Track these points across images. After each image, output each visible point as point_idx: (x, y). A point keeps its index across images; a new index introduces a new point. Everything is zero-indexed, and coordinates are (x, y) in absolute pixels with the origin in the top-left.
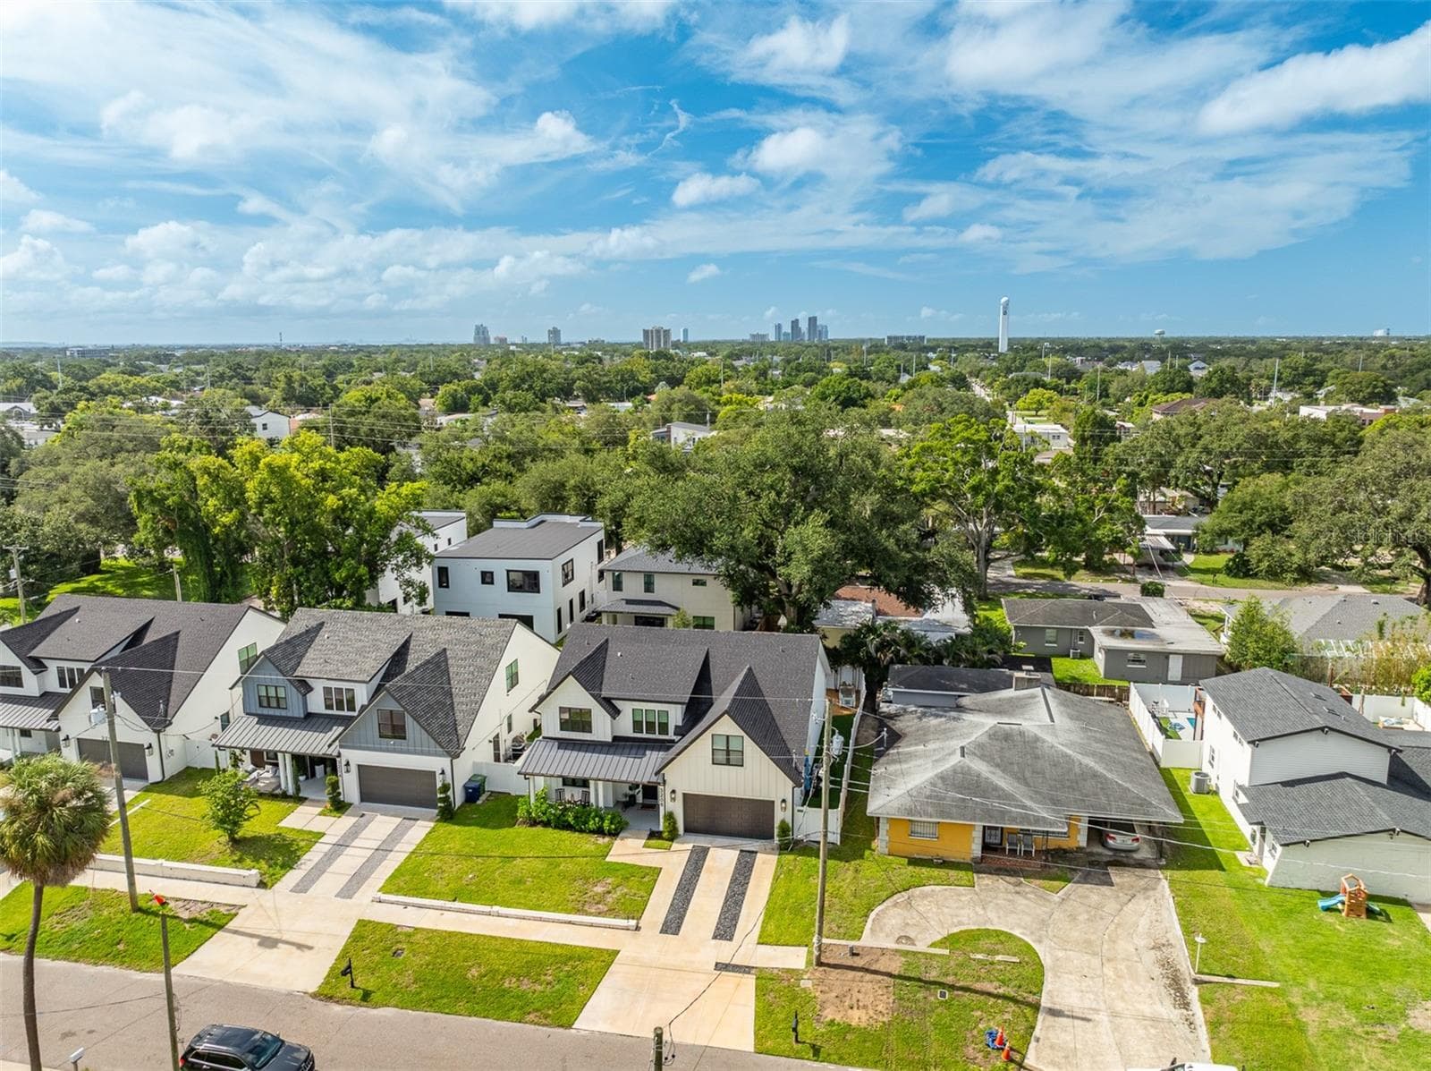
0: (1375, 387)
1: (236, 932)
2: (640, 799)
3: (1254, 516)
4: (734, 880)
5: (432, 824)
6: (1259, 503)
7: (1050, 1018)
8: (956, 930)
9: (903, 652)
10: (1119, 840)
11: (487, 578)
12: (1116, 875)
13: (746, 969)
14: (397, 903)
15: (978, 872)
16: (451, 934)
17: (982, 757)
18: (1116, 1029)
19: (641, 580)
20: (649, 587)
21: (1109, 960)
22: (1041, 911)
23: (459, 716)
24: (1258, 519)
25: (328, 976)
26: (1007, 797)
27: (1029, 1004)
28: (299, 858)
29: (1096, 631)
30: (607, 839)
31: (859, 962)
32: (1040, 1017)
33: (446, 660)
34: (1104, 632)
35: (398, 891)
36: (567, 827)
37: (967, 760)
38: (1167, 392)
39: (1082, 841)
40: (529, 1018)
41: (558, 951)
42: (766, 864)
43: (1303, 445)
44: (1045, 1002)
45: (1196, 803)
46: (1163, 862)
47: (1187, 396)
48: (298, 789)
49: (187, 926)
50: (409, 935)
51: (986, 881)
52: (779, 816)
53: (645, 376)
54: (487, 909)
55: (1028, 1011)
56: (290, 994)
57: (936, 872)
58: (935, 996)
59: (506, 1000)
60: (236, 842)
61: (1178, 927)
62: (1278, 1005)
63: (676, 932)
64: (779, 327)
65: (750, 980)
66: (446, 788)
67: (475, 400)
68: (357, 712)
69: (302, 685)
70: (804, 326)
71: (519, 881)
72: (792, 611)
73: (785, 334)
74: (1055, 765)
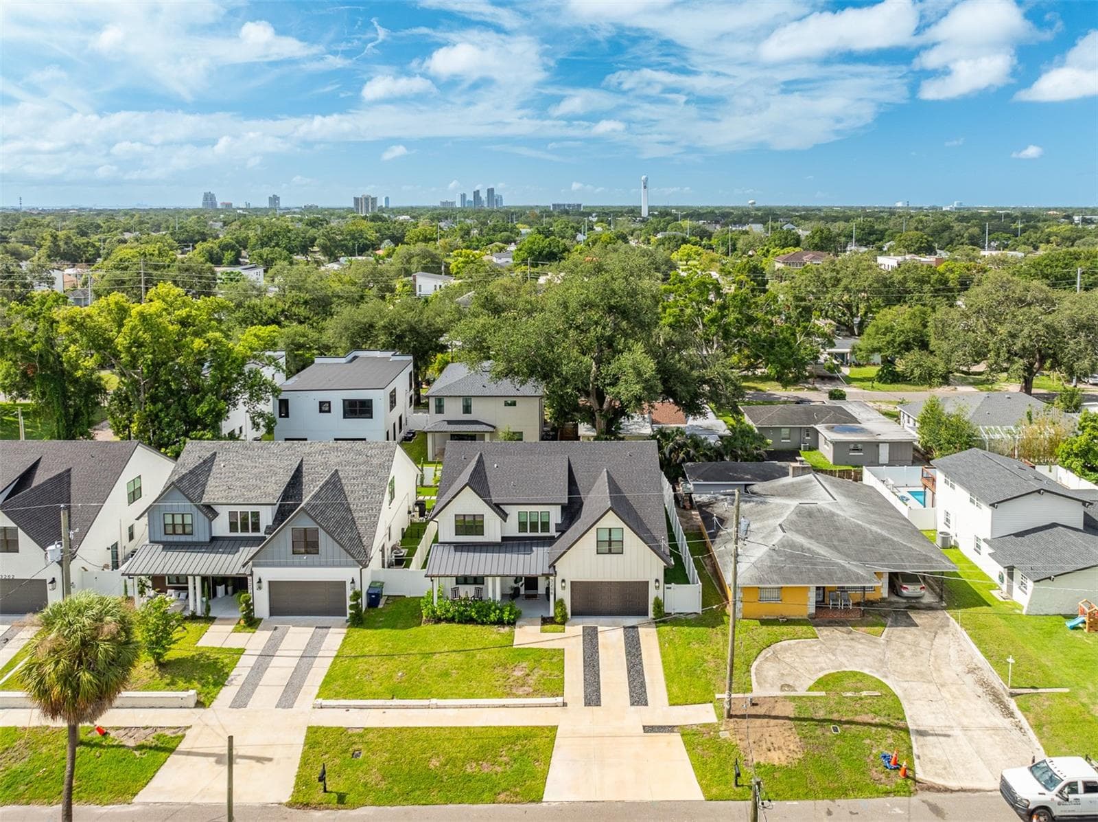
0: (922, 243)
1: (189, 753)
2: (522, 591)
3: (895, 337)
4: (628, 653)
5: (345, 631)
6: (897, 328)
7: (920, 738)
8: (821, 675)
9: (692, 452)
10: (910, 590)
11: (324, 407)
12: (917, 617)
13: (670, 729)
14: (339, 707)
15: (816, 625)
16: (401, 730)
17: (797, 531)
18: (971, 740)
19: (460, 403)
20: (467, 409)
21: (942, 686)
22: (876, 652)
23: (362, 530)
24: (898, 340)
25: (297, 784)
26: (826, 561)
27: (901, 729)
28: (227, 674)
29: (819, 428)
30: (507, 629)
31: (760, 710)
32: (913, 738)
33: (340, 480)
34: (827, 428)
35: (337, 696)
36: (471, 621)
37: (788, 535)
38: (783, 246)
39: (885, 593)
40: (502, 797)
41: (504, 733)
42: (649, 637)
43: (911, 285)
44: (911, 726)
46: (944, 604)
47: (797, 249)
48: (208, 609)
49: (137, 753)
50: (361, 736)
51: (825, 632)
52: (653, 594)
53: (372, 235)
54: (425, 702)
55: (902, 734)
56: (265, 807)
57: (784, 629)
58: (830, 732)
59: (473, 784)
60: (163, 666)
61: (979, 653)
62: (1075, 705)
63: (598, 703)
64: (463, 196)
65: (676, 738)
66: (357, 595)
67: (229, 255)
68: (261, 534)
69: (210, 511)
70: (484, 196)
71: (445, 674)
72: (602, 423)
73: (469, 202)
74: (853, 533)
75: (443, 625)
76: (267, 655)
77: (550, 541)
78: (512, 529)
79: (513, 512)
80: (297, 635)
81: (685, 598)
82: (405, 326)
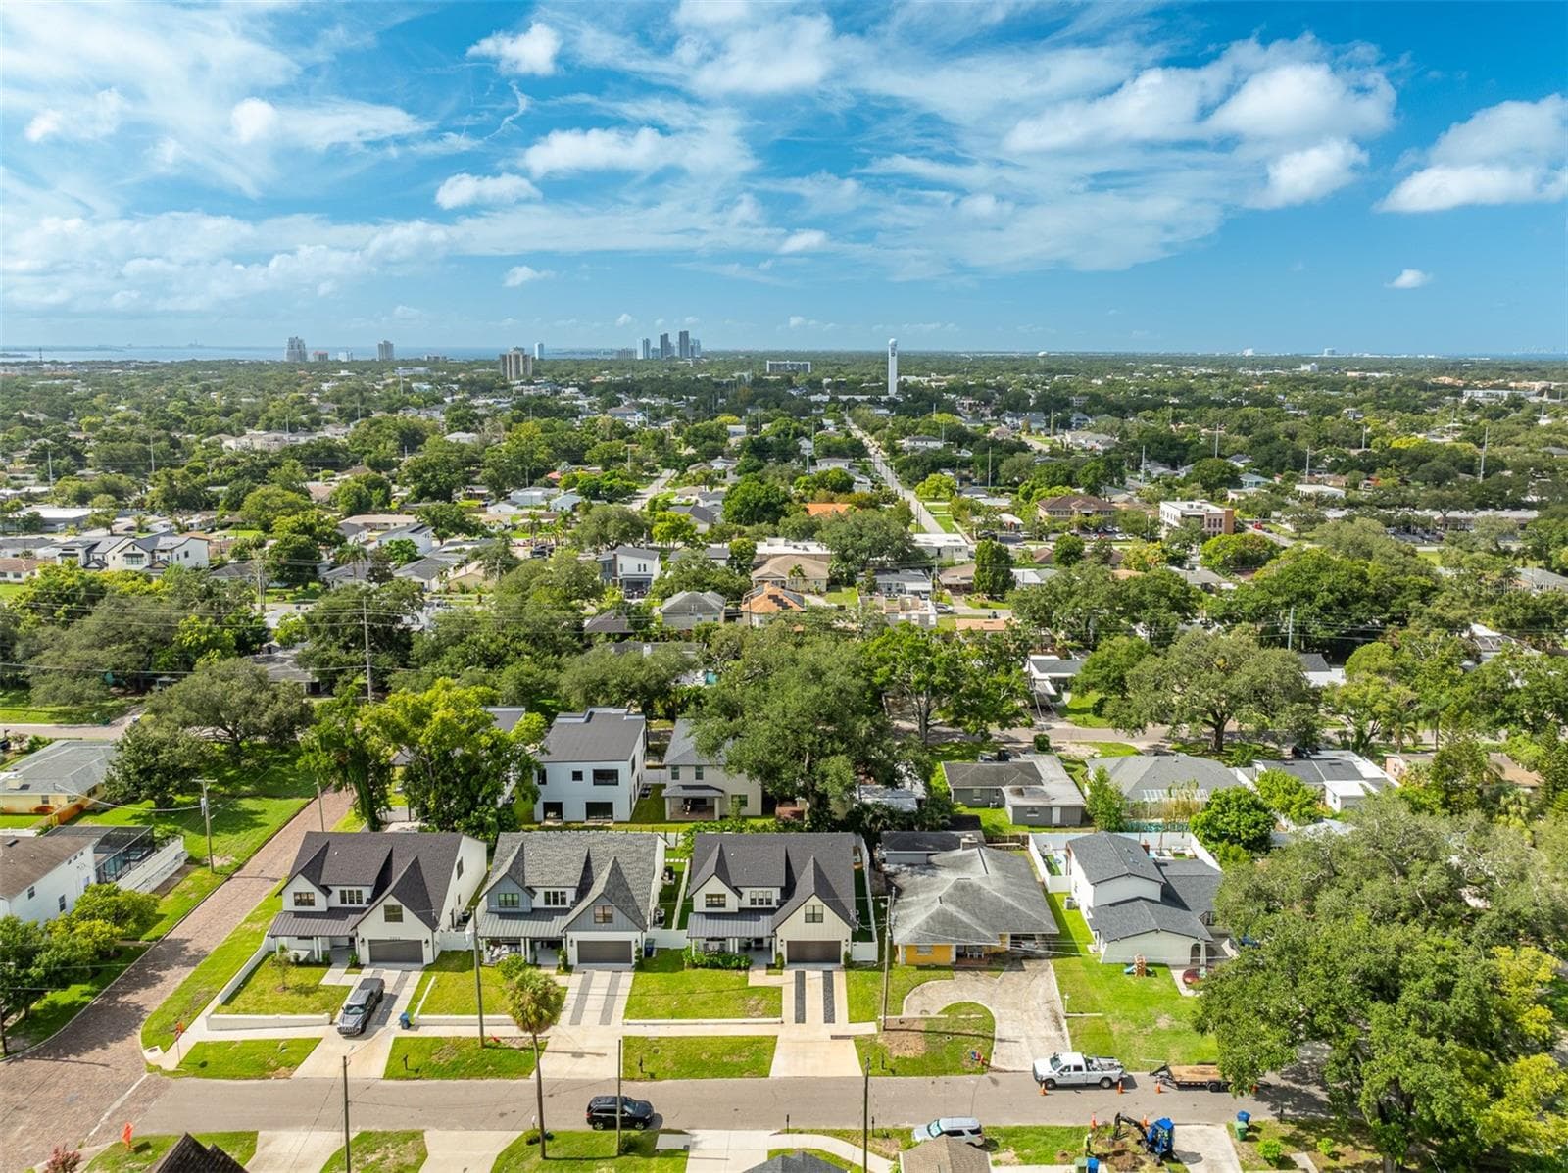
1: (553, 1052)
2: (753, 947)
4: (824, 989)
5: (633, 974)
6: (1113, 662)
7: (1000, 1043)
8: (949, 1004)
9: (889, 821)
10: (1027, 945)
11: (577, 776)
12: (1027, 965)
13: (847, 1037)
14: (639, 1024)
15: (956, 970)
16: (681, 1038)
17: (951, 902)
18: (1030, 1044)
19: (693, 772)
20: (699, 776)
21: (1025, 1011)
22: (990, 989)
23: (639, 904)
24: (1113, 675)
25: (621, 1068)
26: (967, 926)
27: (989, 1037)
28: (561, 1004)
29: (1006, 790)
30: (743, 972)
31: (904, 1026)
32: (995, 1043)
33: (619, 866)
34: (1012, 791)
35: (637, 1017)
36: (718, 967)
37: (944, 905)
38: (1051, 485)
39: (1008, 947)
40: (746, 1074)
41: (745, 1039)
42: (840, 979)
43: (1147, 597)
44: (996, 1036)
45: (1068, 916)
46: (1050, 955)
47: (1067, 490)
48: (536, 959)
49: (522, 1052)
50: (657, 1041)
51: (960, 975)
52: (843, 949)
54: (695, 1021)
55: (989, 1041)
57: (933, 973)
58: (945, 1039)
59: (728, 1068)
61: (1057, 991)
62: (1101, 1024)
63: (803, 1022)
64: (647, 343)
65: (851, 1042)
66: (639, 950)
67: (377, 495)
68: (568, 905)
69: (531, 891)
70: (674, 340)
71: (705, 1004)
72: (815, 800)
73: (654, 350)
74: (991, 904)
75: (699, 970)
76: (583, 994)
77: (772, 911)
78: (746, 903)
79: (746, 892)
80: (601, 977)
81: (867, 951)
82: (635, 685)
